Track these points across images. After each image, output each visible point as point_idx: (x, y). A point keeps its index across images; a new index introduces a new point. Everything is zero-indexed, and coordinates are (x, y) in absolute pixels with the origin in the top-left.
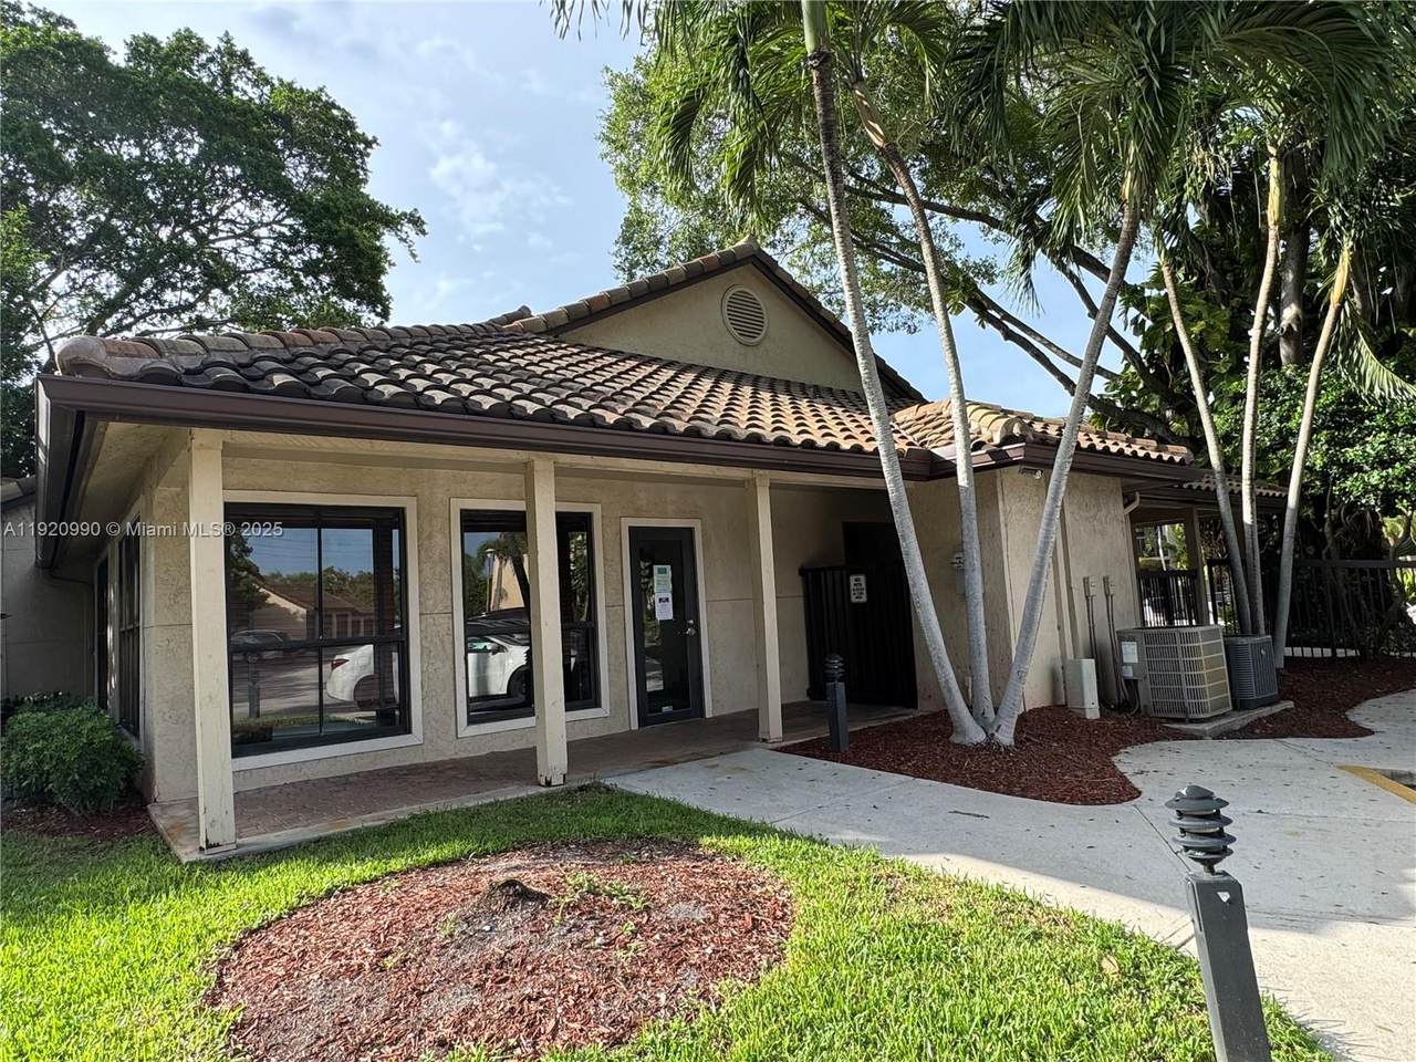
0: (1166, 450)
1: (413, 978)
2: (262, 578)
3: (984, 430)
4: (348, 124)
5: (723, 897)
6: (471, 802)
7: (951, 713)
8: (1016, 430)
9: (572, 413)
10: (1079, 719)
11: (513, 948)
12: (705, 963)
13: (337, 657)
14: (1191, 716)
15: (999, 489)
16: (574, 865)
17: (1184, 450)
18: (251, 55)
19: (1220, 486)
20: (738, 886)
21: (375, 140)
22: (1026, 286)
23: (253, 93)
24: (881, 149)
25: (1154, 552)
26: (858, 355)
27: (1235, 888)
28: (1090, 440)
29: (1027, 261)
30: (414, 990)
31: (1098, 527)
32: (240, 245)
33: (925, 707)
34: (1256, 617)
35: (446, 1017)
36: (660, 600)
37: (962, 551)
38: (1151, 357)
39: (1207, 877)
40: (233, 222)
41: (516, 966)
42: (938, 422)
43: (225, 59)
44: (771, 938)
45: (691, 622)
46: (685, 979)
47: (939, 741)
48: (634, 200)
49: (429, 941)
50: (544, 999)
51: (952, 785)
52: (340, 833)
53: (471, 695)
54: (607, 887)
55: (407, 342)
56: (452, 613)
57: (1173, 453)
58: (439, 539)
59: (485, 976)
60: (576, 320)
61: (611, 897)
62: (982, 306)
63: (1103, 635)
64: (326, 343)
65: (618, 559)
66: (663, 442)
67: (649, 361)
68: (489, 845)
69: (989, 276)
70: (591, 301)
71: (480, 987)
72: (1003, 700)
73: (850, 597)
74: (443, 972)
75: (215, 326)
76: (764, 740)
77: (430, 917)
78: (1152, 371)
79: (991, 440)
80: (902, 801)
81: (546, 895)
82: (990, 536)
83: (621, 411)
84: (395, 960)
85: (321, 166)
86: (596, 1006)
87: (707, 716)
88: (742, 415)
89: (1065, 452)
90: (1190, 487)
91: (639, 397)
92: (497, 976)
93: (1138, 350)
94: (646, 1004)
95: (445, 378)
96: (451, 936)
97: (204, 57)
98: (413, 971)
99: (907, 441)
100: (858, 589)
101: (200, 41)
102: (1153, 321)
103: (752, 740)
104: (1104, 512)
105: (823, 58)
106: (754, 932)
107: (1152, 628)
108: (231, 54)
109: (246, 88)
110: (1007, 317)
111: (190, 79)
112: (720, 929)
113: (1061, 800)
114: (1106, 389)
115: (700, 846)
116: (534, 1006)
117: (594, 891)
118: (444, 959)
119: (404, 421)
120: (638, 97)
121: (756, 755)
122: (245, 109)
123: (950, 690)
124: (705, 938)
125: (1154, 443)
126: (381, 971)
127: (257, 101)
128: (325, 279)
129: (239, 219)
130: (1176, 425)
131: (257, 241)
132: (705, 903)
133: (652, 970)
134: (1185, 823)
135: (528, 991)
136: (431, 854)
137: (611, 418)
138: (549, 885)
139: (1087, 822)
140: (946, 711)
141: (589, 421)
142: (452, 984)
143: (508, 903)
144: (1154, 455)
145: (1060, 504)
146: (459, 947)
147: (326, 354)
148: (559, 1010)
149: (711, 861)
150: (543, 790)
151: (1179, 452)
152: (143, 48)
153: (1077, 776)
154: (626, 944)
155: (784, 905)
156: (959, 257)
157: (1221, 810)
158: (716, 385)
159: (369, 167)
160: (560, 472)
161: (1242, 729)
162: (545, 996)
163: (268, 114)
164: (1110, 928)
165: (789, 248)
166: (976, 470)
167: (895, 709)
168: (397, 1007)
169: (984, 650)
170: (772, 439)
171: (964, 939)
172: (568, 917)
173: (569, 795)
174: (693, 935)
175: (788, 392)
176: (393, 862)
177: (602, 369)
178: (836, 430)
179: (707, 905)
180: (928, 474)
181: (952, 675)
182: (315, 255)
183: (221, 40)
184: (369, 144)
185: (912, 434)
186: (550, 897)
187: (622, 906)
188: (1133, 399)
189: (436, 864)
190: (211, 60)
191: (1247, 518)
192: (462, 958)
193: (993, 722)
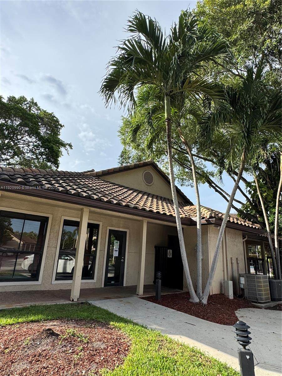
0: (254, 225)
1: (12, 357)
2: (13, 233)
3: (205, 214)
4: (57, 121)
5: (111, 341)
6: (49, 303)
7: (190, 293)
8: (213, 215)
9: (95, 197)
10: (227, 298)
11: (44, 350)
12: (100, 362)
13: (26, 257)
14: (259, 301)
15: (208, 230)
16: (71, 326)
17: (259, 225)
18: (37, 103)
19: (269, 236)
20: (117, 338)
21: (64, 126)
22: (220, 179)
23: (36, 112)
24: (183, 142)
25: (255, 253)
26: (172, 191)
27: (251, 355)
28: (233, 220)
29: (221, 173)
30: (11, 361)
31: (235, 244)
32: (24, 146)
33: (185, 290)
34: (279, 274)
35: (18, 371)
36: (115, 250)
37: (197, 246)
38: (253, 200)
39: (243, 350)
40: (24, 141)
41: (43, 357)
42: (195, 211)
43: (31, 104)
44: (122, 356)
45: (123, 258)
46: (92, 367)
47: (186, 300)
48: (125, 147)
49: (20, 346)
50: (48, 369)
51: (187, 314)
52: (8, 309)
53: (58, 272)
54: (78, 334)
55: (58, 174)
56: (56, 248)
57: (256, 226)
58: (57, 227)
59: (33, 359)
60: (104, 174)
61: (78, 337)
62: (210, 183)
63: (236, 275)
64: (36, 172)
65: (105, 238)
66: (118, 207)
67: (121, 186)
68: (49, 317)
69: (213, 175)
70: (109, 170)
71: (31, 362)
72: (205, 290)
73: (167, 256)
74: (21, 356)
75: (14, 165)
76: (138, 295)
77: (23, 338)
78: (253, 204)
79: (207, 217)
80: (172, 318)
81: (59, 335)
82: (205, 243)
83: (109, 198)
84: (8, 351)
85: (49, 130)
86: (63, 373)
87: (124, 286)
88: (142, 204)
89: (224, 223)
90: (261, 236)
91: (115, 195)
92: (37, 359)
93: (250, 198)
94: (78, 374)
95: (64, 184)
96: (27, 344)
97: (26, 103)
98: (13, 354)
99: (185, 215)
100: (170, 253)
101: (26, 99)
102: (254, 191)
103: (135, 294)
104: (237, 240)
105: (169, 120)
106: (117, 354)
107: (252, 274)
108: (33, 103)
109: (35, 110)
110: (217, 186)
111: (21, 107)
112: (108, 352)
113: (217, 323)
114: (242, 207)
115: (109, 325)
116: (45, 371)
117: (74, 335)
118: (23, 352)
119: (51, 194)
120: (129, 123)
121: (135, 299)
122: (33, 115)
123: (190, 286)
124: (102, 354)
125: (251, 223)
126: (3, 353)
127: (36, 114)
128: (44, 157)
129: (26, 140)
130: (259, 219)
131: (29, 146)
132: (106, 342)
133: (83, 363)
134: (238, 332)
135: (44, 365)
136: (32, 318)
137: (106, 200)
138: (61, 331)
139: (223, 330)
140: (189, 292)
141: (99, 200)
142: (23, 360)
143: (47, 336)
144: (251, 226)
145: (222, 236)
146: (28, 348)
147: (35, 175)
148: (52, 373)
149: (111, 330)
150: (71, 302)
151: (257, 226)
152: (11, 99)
153: (223, 316)
154: (78, 353)
155: (129, 346)
156: (205, 170)
157: (248, 329)
158: (137, 194)
159: (60, 132)
160: (91, 212)
161: (274, 307)
162: (49, 367)
163: (38, 117)
164: (222, 365)
165: (162, 163)
166: (202, 224)
167: (177, 289)
168: (5, 366)
169: (201, 275)
170: (148, 210)
171: (178, 363)
172: (63, 342)
173: (78, 304)
174: (99, 353)
175: (157, 198)
176: (20, 319)
177: (108, 187)
178: (166, 210)
179: (106, 343)
180: (190, 224)
181: (191, 281)
182: (43, 150)
183: (31, 99)
184: (61, 126)
185: (187, 213)
186: (60, 335)
187: (81, 341)
188: (248, 211)
189: (32, 321)
190: (28, 103)
191: (276, 246)
192: (29, 352)
193: (202, 296)
